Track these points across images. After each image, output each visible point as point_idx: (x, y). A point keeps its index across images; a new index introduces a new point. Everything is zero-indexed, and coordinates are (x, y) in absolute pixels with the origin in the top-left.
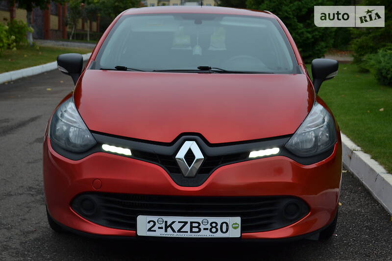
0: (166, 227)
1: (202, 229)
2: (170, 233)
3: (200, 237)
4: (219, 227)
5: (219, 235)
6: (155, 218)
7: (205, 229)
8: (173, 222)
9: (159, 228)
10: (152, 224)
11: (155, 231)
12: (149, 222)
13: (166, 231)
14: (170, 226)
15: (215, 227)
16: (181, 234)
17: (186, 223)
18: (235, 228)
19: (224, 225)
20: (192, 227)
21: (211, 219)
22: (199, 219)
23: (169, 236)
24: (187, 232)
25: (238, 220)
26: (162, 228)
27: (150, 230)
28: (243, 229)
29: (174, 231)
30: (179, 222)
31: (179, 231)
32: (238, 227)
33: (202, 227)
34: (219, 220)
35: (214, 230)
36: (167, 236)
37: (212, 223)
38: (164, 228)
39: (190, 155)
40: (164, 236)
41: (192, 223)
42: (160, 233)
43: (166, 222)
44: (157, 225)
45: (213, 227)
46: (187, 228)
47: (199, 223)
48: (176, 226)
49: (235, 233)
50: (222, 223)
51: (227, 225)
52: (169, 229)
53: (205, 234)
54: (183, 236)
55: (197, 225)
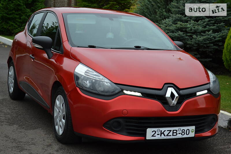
0: (161, 134)
1: (178, 134)
2: (163, 137)
3: (177, 138)
4: (185, 132)
5: (185, 136)
6: (156, 129)
7: (179, 133)
8: (165, 131)
9: (158, 134)
10: (154, 132)
11: (155, 136)
12: (153, 132)
13: (161, 136)
14: (163, 133)
15: (184, 132)
16: (168, 137)
17: (171, 131)
18: (192, 132)
19: (188, 131)
20: (173, 133)
21: (182, 128)
22: (176, 128)
23: (162, 138)
24: (171, 136)
25: (193, 128)
26: (159, 134)
27: (153, 136)
28: (196, 132)
29: (165, 135)
30: (168, 131)
31: (167, 135)
32: (193, 131)
33: (178, 132)
34: (185, 128)
35: (183, 134)
36: (161, 138)
37: (182, 130)
38: (160, 134)
39: (172, 95)
41: (173, 130)
42: (157, 137)
43: (161, 131)
44: (157, 133)
45: (183, 132)
46: (171, 134)
47: (176, 130)
48: (166, 133)
49: (192, 135)
50: (187, 130)
51: (189, 131)
52: (163, 135)
53: (179, 136)
54: (169, 138)
55: (175, 131)
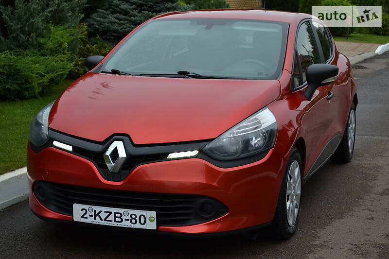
0: (95, 216)
1: (124, 220)
2: (98, 221)
3: (122, 226)
4: (137, 219)
5: (138, 226)
6: (86, 207)
7: (126, 220)
8: (101, 212)
9: (90, 216)
10: (84, 211)
11: (87, 218)
12: (82, 210)
13: (95, 219)
14: (98, 214)
15: (135, 219)
16: (107, 222)
17: (110, 213)
18: (152, 221)
19: (142, 217)
20: (115, 217)
21: (131, 212)
22: (121, 211)
23: (98, 223)
24: (111, 221)
25: (153, 214)
27: (83, 217)
28: (159, 223)
29: (101, 219)
30: (105, 212)
31: (105, 220)
32: (154, 220)
33: (124, 218)
34: (138, 213)
35: (134, 221)
36: (96, 223)
37: (131, 215)
38: (93, 216)
39: (115, 153)
40: (94, 223)
41: (115, 213)
42: (90, 220)
43: (95, 211)
44: (89, 213)
45: (132, 219)
46: (111, 217)
47: (121, 214)
48: (103, 215)
49: (152, 226)
50: (141, 216)
51: (145, 218)
52: (97, 217)
53: (126, 224)
54: (109, 225)
55: (119, 215)
